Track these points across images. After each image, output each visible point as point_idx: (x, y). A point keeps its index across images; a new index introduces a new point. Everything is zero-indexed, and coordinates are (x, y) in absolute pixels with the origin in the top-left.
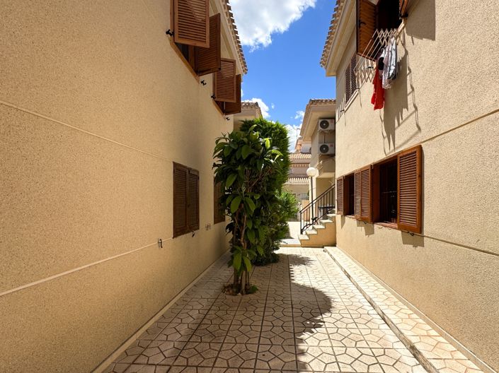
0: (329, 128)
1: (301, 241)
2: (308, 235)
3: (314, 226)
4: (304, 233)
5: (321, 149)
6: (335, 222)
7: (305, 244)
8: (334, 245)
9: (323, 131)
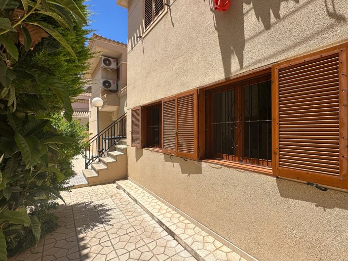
0: (112, 66)
1: (87, 179)
2: (97, 171)
3: (102, 158)
4: (89, 167)
5: (104, 83)
6: (126, 154)
7: (92, 182)
8: (125, 177)
9: (105, 69)
